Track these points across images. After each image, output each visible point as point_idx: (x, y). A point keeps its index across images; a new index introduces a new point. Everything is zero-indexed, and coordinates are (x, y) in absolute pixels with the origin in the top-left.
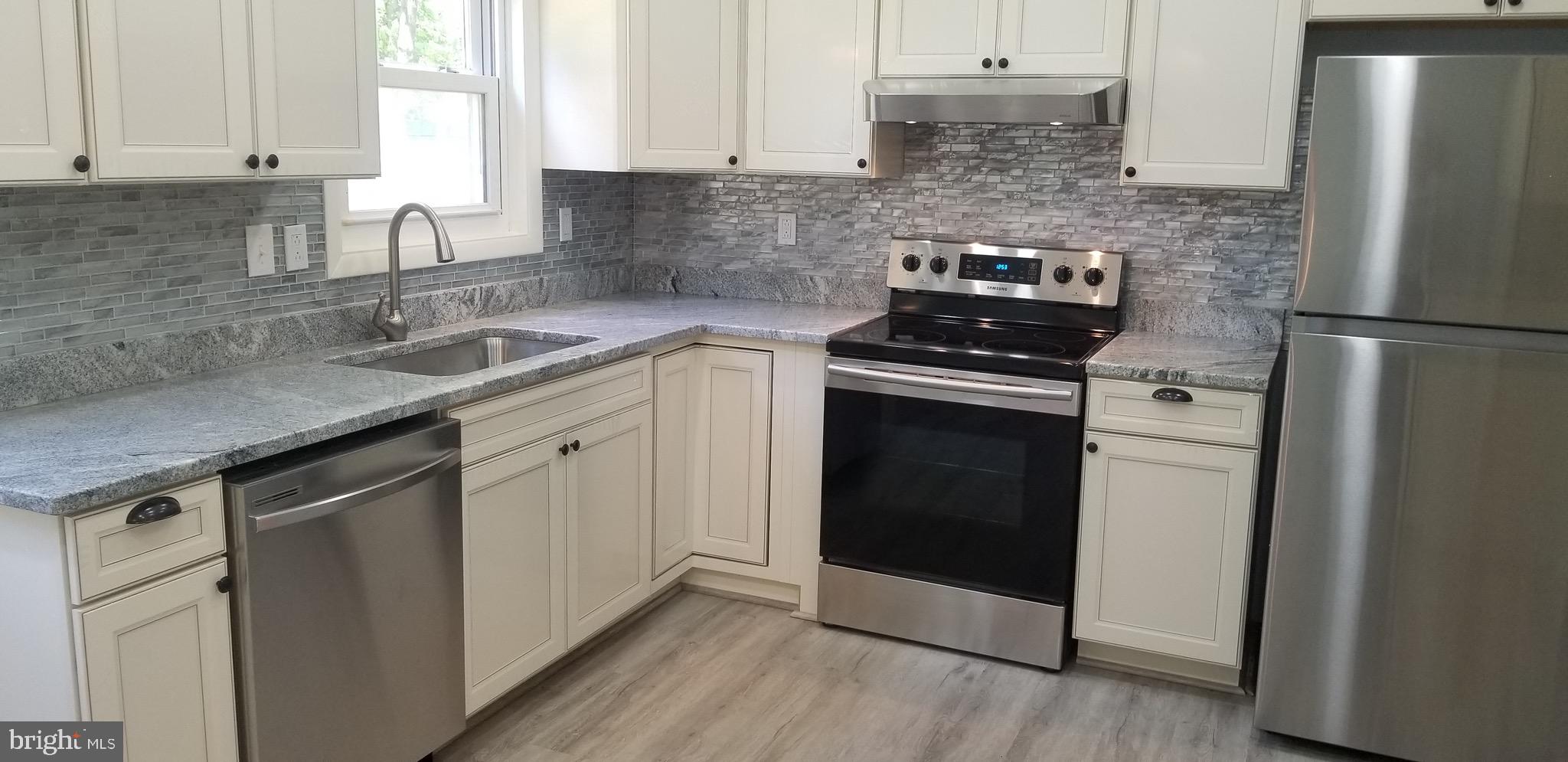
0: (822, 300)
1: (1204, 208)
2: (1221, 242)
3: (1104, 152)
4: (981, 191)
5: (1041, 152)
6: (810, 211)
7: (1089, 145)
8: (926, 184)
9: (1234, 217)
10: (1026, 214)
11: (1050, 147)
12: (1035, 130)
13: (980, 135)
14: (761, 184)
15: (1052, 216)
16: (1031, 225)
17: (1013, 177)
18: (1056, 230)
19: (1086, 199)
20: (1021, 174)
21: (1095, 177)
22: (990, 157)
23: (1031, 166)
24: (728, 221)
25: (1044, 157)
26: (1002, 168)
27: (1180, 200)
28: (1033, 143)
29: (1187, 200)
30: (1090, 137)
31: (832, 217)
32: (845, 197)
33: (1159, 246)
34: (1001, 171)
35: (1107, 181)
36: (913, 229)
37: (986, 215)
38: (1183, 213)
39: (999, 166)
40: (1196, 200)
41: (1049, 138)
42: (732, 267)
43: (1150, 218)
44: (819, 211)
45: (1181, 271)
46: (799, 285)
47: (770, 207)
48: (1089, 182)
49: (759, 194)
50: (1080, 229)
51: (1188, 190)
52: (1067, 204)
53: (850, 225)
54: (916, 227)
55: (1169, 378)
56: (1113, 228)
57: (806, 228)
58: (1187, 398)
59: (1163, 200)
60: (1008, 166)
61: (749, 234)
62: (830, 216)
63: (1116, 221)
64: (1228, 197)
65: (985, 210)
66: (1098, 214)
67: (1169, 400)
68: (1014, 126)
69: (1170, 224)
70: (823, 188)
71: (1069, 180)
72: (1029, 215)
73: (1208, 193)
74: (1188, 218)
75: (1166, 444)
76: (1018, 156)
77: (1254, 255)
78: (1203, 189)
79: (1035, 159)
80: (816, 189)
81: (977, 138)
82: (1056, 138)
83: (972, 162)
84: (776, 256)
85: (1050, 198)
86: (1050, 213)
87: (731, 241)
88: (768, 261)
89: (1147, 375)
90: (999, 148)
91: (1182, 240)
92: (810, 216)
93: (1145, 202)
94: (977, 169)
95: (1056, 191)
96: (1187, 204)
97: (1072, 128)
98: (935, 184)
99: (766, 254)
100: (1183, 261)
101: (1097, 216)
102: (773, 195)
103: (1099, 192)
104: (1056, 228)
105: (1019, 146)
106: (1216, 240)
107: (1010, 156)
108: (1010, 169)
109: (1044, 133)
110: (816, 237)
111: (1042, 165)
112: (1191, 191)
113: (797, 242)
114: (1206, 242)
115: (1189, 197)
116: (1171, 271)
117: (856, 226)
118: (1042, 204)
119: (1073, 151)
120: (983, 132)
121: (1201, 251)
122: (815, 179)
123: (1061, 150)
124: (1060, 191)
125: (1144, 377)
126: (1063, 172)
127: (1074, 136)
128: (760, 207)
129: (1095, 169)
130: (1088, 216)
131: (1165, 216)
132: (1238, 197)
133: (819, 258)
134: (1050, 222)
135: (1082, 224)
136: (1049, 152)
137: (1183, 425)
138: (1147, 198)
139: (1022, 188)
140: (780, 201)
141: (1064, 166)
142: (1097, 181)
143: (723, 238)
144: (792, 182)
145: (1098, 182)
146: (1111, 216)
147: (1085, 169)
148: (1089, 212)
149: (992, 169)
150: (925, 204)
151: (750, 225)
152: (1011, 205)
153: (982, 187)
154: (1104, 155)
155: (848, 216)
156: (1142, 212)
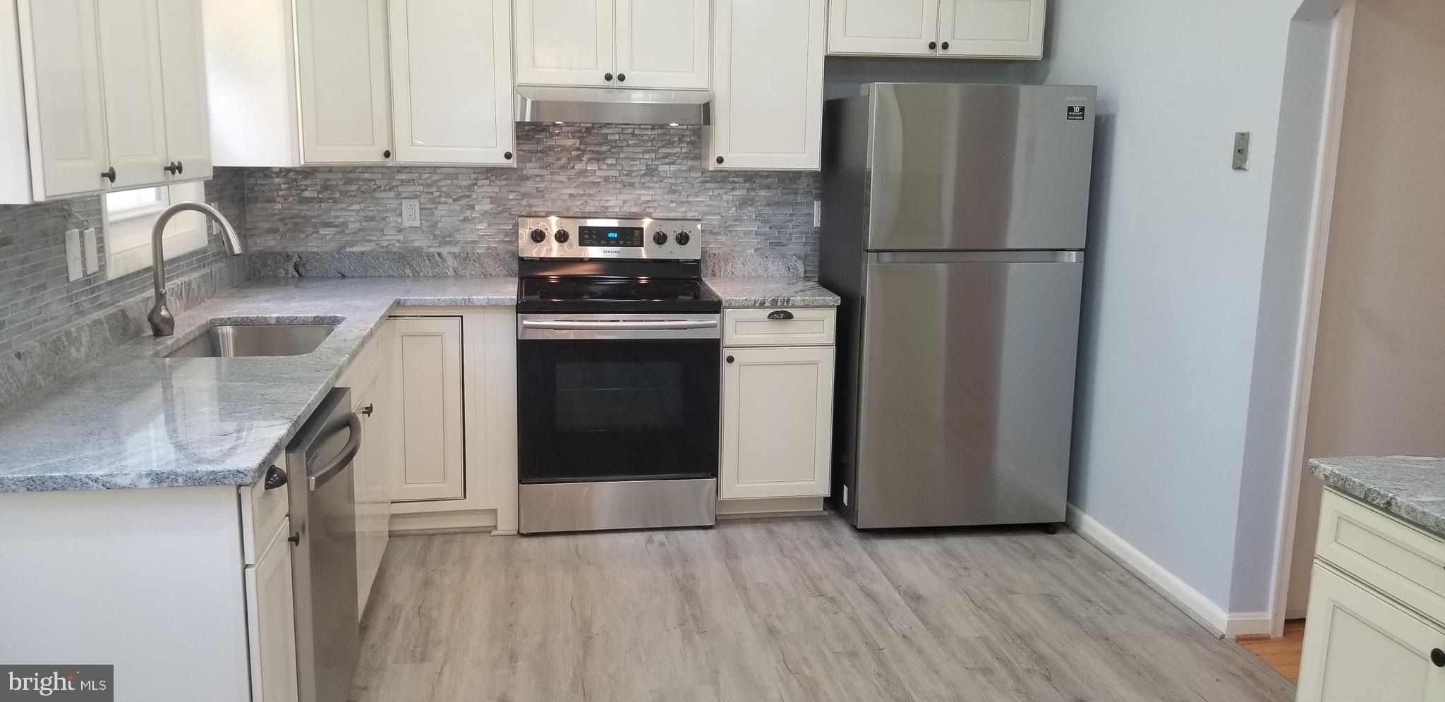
0: (451, 272)
1: (747, 185)
2: (760, 208)
3: (675, 145)
4: (583, 176)
5: (627, 146)
6: (431, 196)
7: (664, 140)
8: (537, 172)
9: (767, 191)
10: (620, 193)
11: (635, 142)
12: (622, 128)
13: (579, 132)
14: (382, 174)
15: (640, 195)
16: (624, 202)
17: (608, 165)
18: (644, 205)
19: (665, 181)
20: (614, 162)
21: (670, 164)
22: (588, 149)
23: (621, 156)
24: (348, 208)
25: (631, 149)
26: (599, 158)
27: (731, 179)
28: (622, 138)
29: (736, 179)
30: (665, 134)
31: (454, 201)
32: (464, 183)
33: (719, 214)
34: (598, 160)
35: (679, 166)
36: (528, 208)
37: (589, 195)
38: (733, 189)
39: (597, 156)
40: (742, 180)
41: (633, 134)
42: (356, 249)
43: (711, 194)
44: (440, 196)
45: (735, 231)
46: (427, 262)
47: (392, 194)
48: (666, 168)
49: (379, 183)
50: (662, 203)
51: (736, 172)
52: (651, 185)
53: (472, 207)
54: (530, 206)
55: (779, 304)
56: (686, 202)
57: (429, 212)
58: (789, 316)
59: (719, 179)
60: (603, 156)
61: (372, 219)
62: (451, 200)
63: (688, 196)
64: (762, 176)
65: (588, 191)
66: (674, 192)
67: (777, 319)
68: (608, 125)
69: (725, 197)
70: (443, 176)
71: (651, 167)
72: (622, 194)
73: (749, 173)
74: (737, 193)
75: (777, 350)
76: (611, 148)
77: (781, 217)
78: (745, 171)
79: (624, 151)
80: (436, 177)
81: (577, 134)
82: (639, 135)
83: (574, 153)
84: (401, 237)
85: (638, 180)
86: (639, 192)
87: (354, 226)
88: (394, 242)
89: (765, 303)
90: (595, 142)
91: (734, 208)
92: (433, 201)
93: (707, 182)
94: (579, 158)
95: (642, 175)
96: (736, 183)
97: (650, 127)
98: (544, 172)
99: (391, 238)
100: (736, 223)
101: (674, 193)
102: (395, 183)
103: (675, 175)
104: (643, 203)
105: (612, 141)
106: (756, 207)
107: (604, 148)
108: (606, 158)
109: (630, 131)
110: (438, 219)
111: (629, 155)
112: (738, 173)
113: (421, 224)
114: (750, 209)
115: (737, 177)
116: (728, 231)
117: (477, 208)
118: (632, 185)
119: (652, 144)
120: (581, 130)
121: (747, 216)
122: (434, 169)
123: (642, 143)
124: (645, 175)
125: (762, 305)
126: (646, 161)
127: (653, 133)
128: (382, 195)
129: (670, 157)
130: (667, 193)
131: (721, 191)
132: (768, 176)
133: (444, 237)
134: (640, 199)
135: (663, 199)
136: (635, 145)
137: (788, 336)
138: (709, 179)
139: (616, 173)
140: (401, 189)
141: (647, 156)
142: (672, 166)
143: (345, 224)
144: (412, 171)
145: (673, 168)
146: (684, 193)
147: (662, 158)
148: (668, 190)
149: (590, 159)
150: (537, 188)
151: (372, 211)
152: (607, 187)
153: (584, 172)
154: (675, 147)
155: (468, 199)
156: (705, 189)
